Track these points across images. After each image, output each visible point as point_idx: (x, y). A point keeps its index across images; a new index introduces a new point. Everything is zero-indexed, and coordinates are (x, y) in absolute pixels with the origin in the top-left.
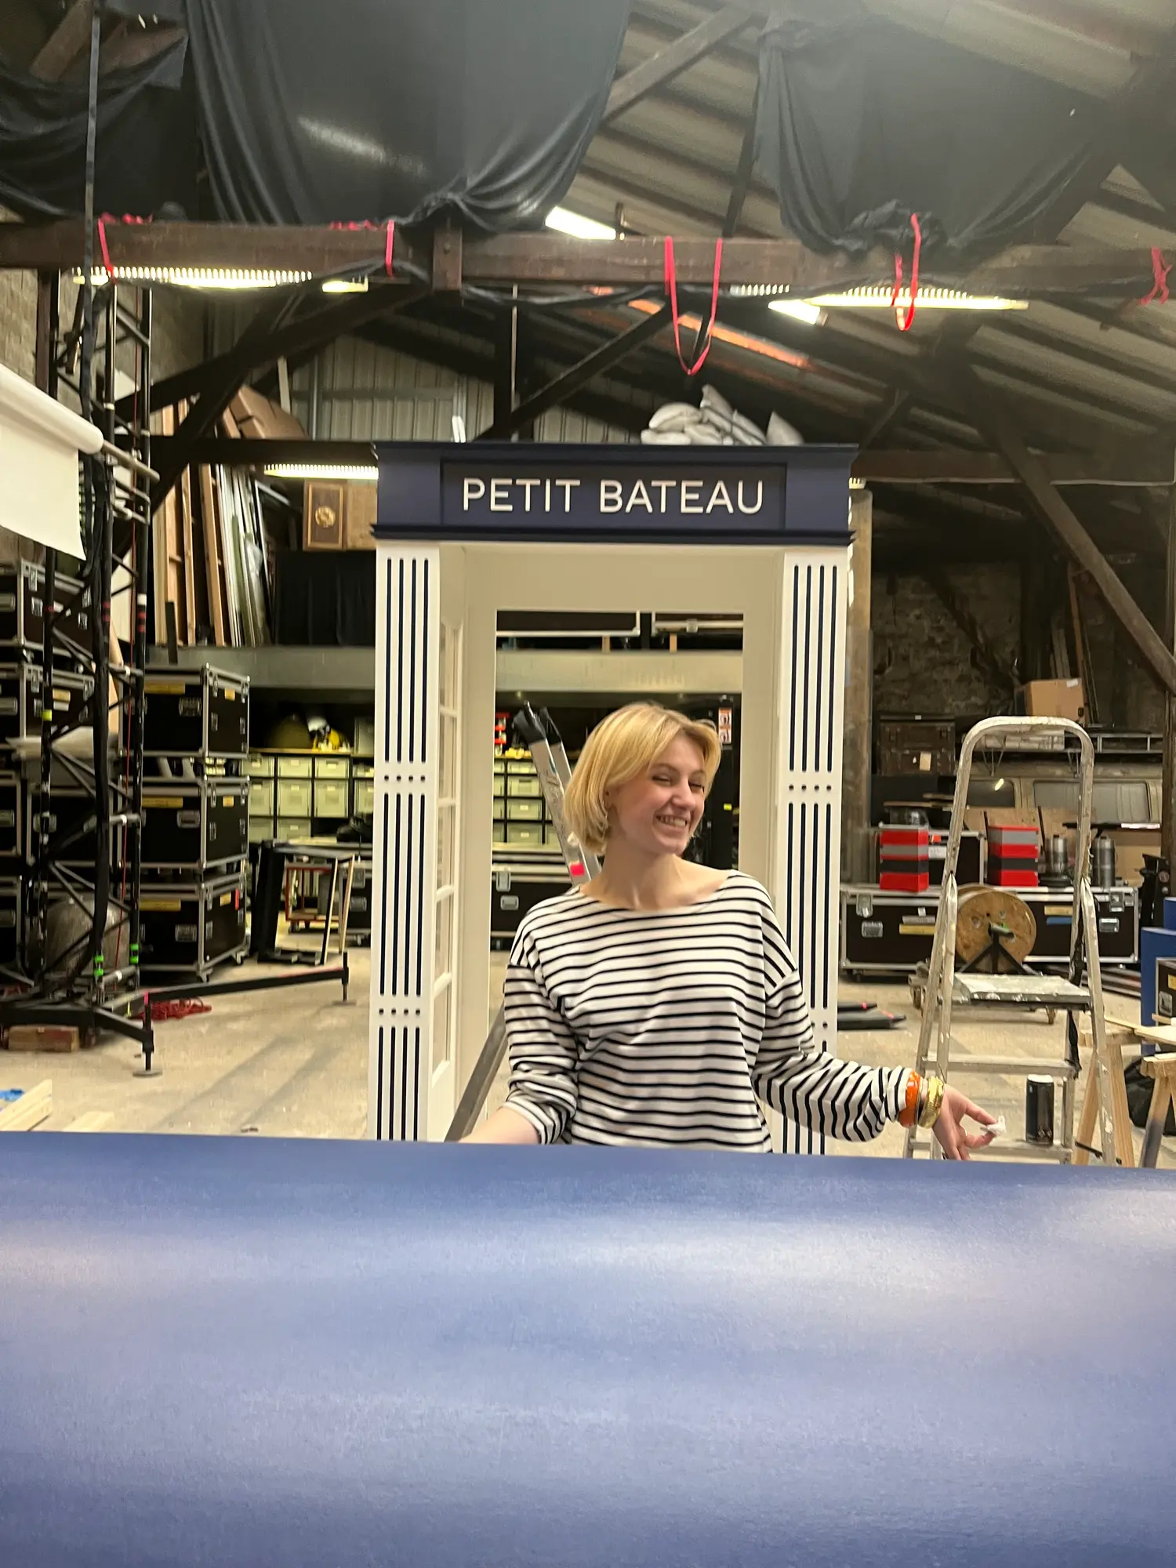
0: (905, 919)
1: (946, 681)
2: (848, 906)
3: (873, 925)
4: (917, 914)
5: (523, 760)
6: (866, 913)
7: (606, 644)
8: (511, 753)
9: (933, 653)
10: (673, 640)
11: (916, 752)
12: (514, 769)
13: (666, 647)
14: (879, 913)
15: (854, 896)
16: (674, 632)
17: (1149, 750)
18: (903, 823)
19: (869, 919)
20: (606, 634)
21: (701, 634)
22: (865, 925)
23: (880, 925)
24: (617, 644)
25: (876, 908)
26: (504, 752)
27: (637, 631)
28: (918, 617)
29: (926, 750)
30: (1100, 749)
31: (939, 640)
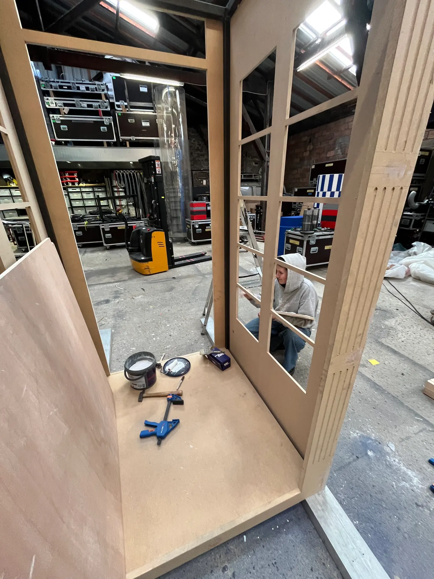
0: (207, 227)
1: (202, 160)
2: (192, 225)
3: (199, 230)
4: (209, 226)
5: (85, 187)
6: (197, 227)
7: (105, 144)
8: (81, 185)
9: (199, 152)
10: (128, 143)
11: (202, 180)
12: (83, 190)
13: (126, 146)
14: (201, 226)
15: (193, 222)
16: (127, 140)
17: (253, 178)
18: (202, 200)
19: (198, 228)
20: (105, 141)
21: (137, 141)
22: (197, 230)
23: (201, 229)
24: (109, 145)
25: (199, 225)
26: (78, 185)
27: (115, 140)
28: (194, 141)
29: (205, 179)
30: (243, 178)
31: (200, 148)
